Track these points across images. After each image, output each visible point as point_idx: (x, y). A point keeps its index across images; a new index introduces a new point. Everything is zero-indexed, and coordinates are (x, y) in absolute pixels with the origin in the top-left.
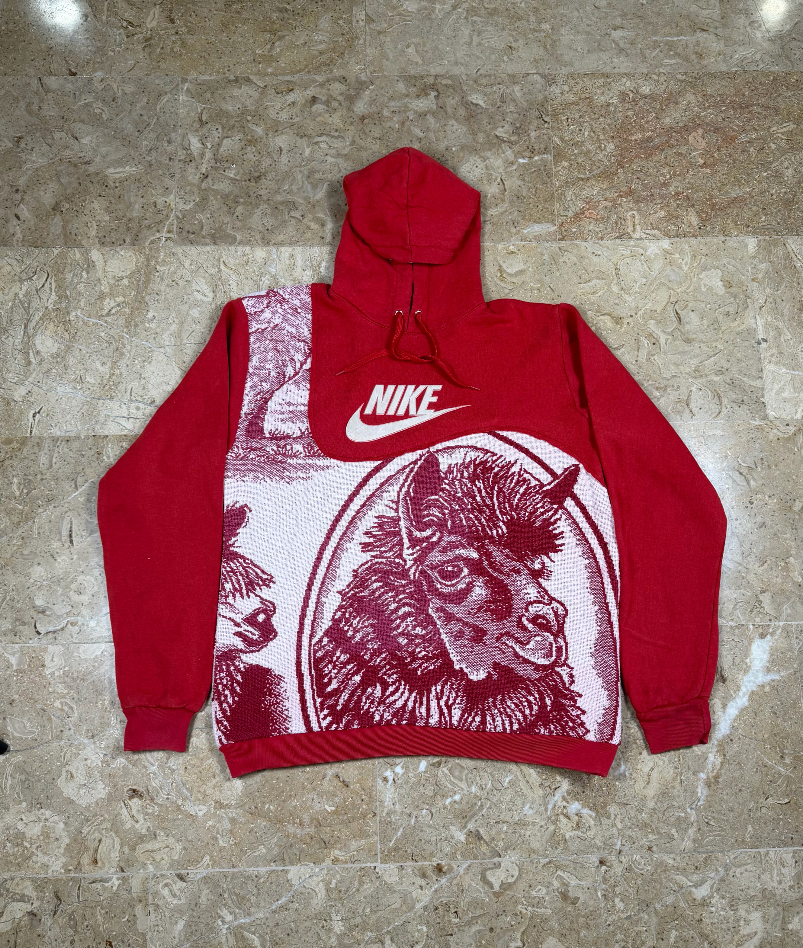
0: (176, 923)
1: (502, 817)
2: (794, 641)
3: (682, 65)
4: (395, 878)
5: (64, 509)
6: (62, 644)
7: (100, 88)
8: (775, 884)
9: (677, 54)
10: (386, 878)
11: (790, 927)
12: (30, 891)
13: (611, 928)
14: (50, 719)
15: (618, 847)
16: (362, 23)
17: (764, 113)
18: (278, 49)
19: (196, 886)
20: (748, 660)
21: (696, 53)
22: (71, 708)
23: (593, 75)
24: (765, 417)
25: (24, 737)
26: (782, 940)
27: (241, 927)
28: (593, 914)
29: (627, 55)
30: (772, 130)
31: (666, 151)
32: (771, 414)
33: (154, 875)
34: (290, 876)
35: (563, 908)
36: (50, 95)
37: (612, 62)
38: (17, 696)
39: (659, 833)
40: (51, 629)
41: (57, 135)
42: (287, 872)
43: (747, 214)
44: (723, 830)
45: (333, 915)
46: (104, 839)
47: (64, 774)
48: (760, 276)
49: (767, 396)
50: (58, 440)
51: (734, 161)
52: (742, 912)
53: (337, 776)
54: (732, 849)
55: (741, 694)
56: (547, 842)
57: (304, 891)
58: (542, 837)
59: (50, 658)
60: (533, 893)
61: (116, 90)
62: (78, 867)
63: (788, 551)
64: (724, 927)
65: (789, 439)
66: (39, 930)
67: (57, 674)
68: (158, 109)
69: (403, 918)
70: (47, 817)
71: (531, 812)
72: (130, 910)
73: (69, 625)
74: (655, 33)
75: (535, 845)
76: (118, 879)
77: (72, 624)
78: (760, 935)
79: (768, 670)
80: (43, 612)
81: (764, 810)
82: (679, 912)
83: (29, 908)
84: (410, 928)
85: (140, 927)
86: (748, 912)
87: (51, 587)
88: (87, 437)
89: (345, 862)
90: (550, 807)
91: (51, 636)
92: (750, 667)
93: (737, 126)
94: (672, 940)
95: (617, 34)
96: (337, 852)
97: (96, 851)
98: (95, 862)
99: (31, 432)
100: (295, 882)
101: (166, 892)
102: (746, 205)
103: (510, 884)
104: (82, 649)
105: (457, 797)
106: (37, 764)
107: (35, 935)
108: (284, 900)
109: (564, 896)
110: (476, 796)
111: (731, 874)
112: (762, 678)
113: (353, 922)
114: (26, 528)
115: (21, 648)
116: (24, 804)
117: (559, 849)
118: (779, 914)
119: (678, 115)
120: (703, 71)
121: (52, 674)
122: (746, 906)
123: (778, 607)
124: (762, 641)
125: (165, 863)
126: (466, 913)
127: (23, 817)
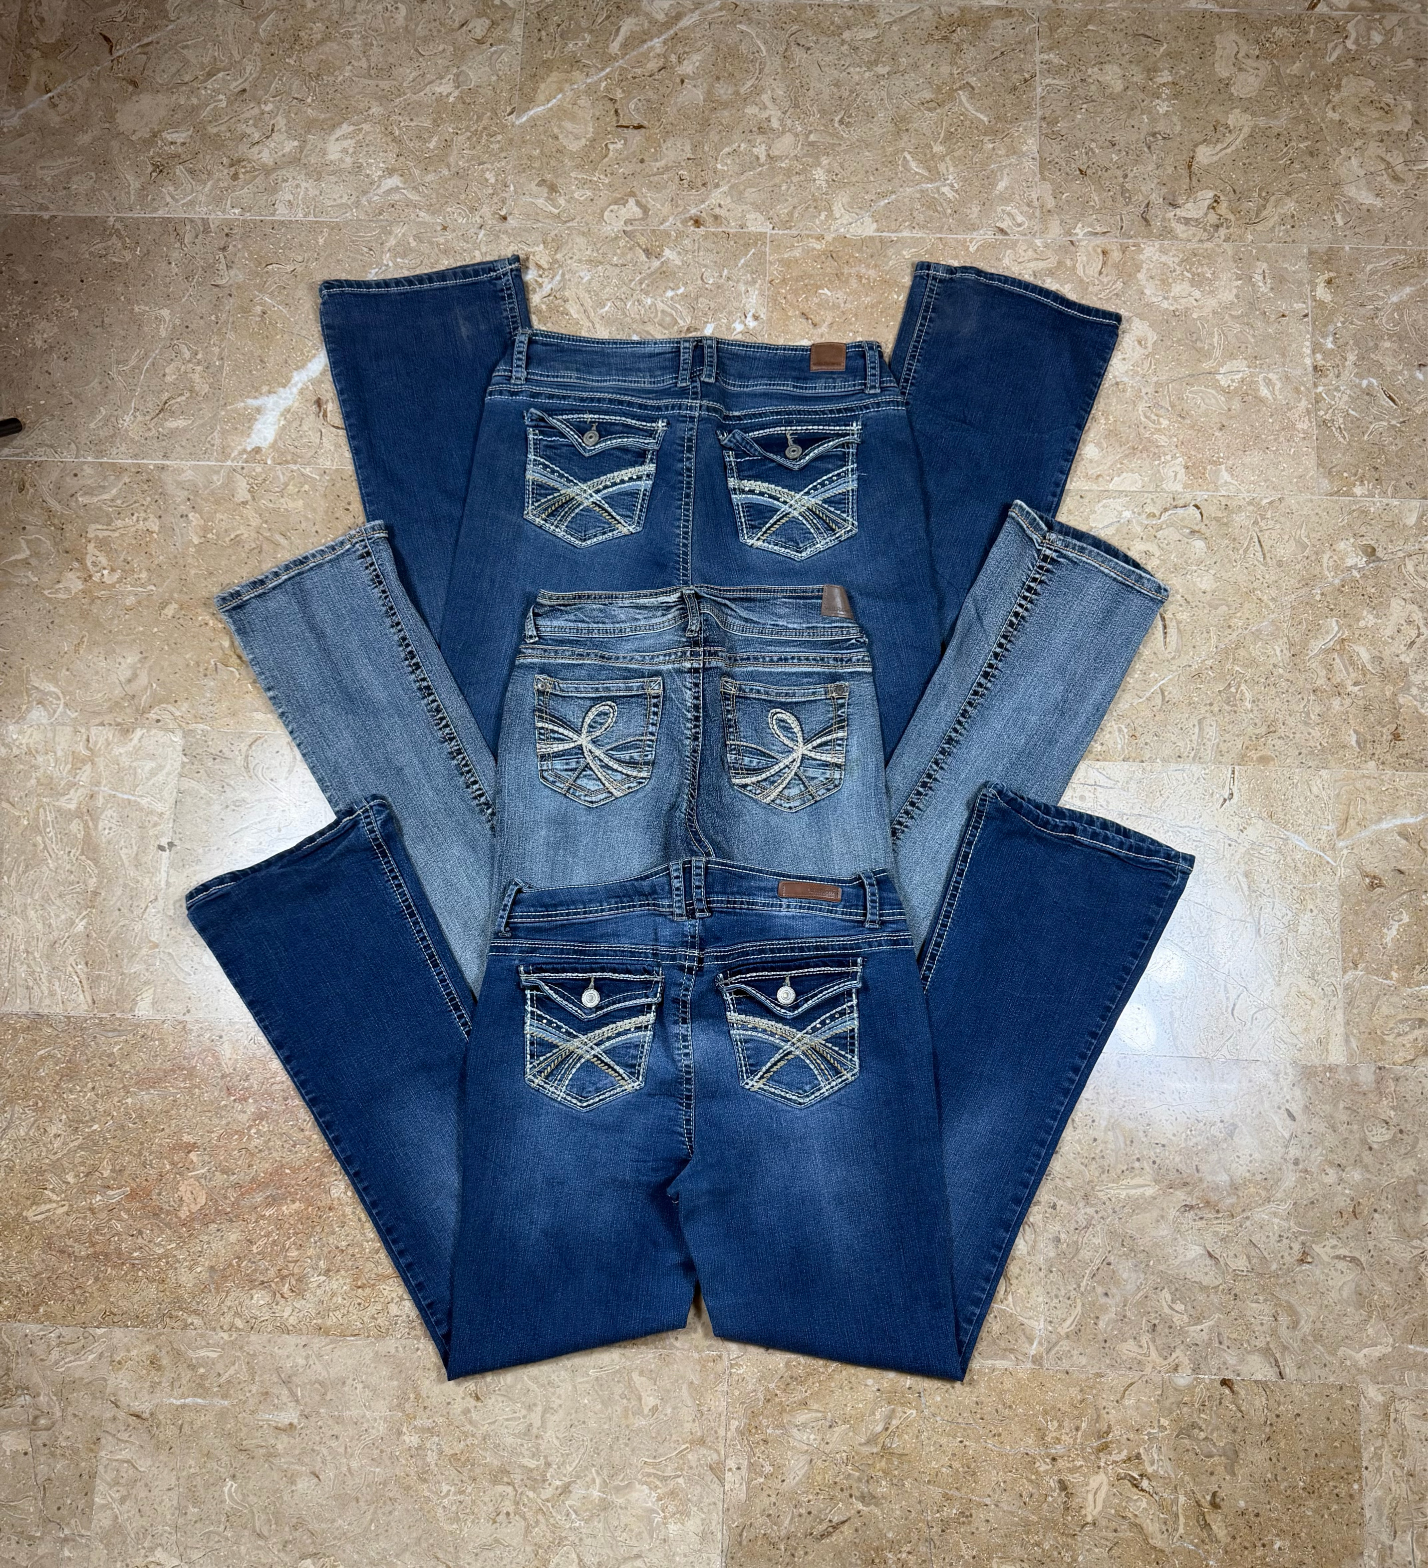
0: (1006, 188)
1: (618, 270)
2: (217, 442)
3: (189, 1346)
4: (751, 216)
5: (1177, 662)
6: (1165, 492)
7: (1178, 1352)
8: (304, 185)
9: (192, 1367)
10: (761, 218)
11: (296, 143)
12: (1180, 229)
13: (503, 155)
14: (1173, 406)
15: (483, 232)
16: (731, 1463)
17: (70, 1242)
18: (878, 1417)
19: (984, 221)
20: (282, 423)
21: (159, 1368)
22: (1146, 417)
23: (344, 1333)
24: (186, 734)
25: (1203, 388)
26: (308, 132)
27: (931, 181)
28: (522, 170)
29: (278, 1370)
30: (65, 1209)
31: (248, 1178)
32: (178, 739)
33: (1034, 235)
34: (875, 225)
35: (556, 177)
36: (1260, 1343)
37: (307, 1358)
38: (1216, 434)
39: (431, 243)
40: (1180, 511)
41: (1241, 1264)
42: (878, 230)
43: (140, 1059)
44: (353, 241)
45: (824, 185)
46: (1096, 275)
47: (1150, 345)
48: (144, 951)
49: (177, 765)
50: (1194, 759)
51: (140, 1154)
52: (349, 160)
53: (815, 325)
54: (346, 223)
55: (300, 385)
56: (567, 242)
57: (858, 211)
58: (572, 248)
59: (1179, 476)
60: (589, 193)
61: (1152, 1348)
62: (1124, 249)
63: (198, 551)
64: (373, 148)
65: (161, 702)
66: (1164, 190)
67: (1169, 457)
68: (1079, 1304)
69: (743, 178)
70: (1166, 302)
71: (582, 274)
72: (1061, 204)
73: (1158, 514)
74: (222, 1415)
75: (581, 241)
76: (1077, 234)
77: (1154, 516)
78: (333, 137)
79: (258, 410)
80: (1193, 532)
81: (300, 259)
82: (422, 165)
83: (1178, 211)
84: (736, 168)
85: (1047, 186)
86: (342, 160)
87: (1186, 562)
88: (1152, 760)
89: (808, 236)
90: (558, 278)
91: (1181, 503)
92: (282, 415)
93: (120, 1220)
94: (435, 139)
95: (289, 1416)
96: (818, 247)
97: (1104, 263)
98: (1104, 253)
99: (1233, 773)
100: (868, 220)
101: (1020, 219)
102: (138, 1074)
103: (616, 202)
104: (1139, 484)
105: (670, 294)
106: (1184, 357)
107: (1169, 185)
108: (882, 203)
109: (553, 188)
110: (647, 294)
111: (353, 198)
112: (269, 401)
113: (802, 177)
114: (1227, 641)
115: (1217, 490)
116: (1195, 316)
117: (553, 233)
118: (306, 156)
119: (213, 1246)
120: (154, 1331)
121: (1174, 457)
122: (342, 166)
123: (229, 482)
124: (259, 445)
125: (1021, 247)
126: (669, 178)
127: (1195, 304)
